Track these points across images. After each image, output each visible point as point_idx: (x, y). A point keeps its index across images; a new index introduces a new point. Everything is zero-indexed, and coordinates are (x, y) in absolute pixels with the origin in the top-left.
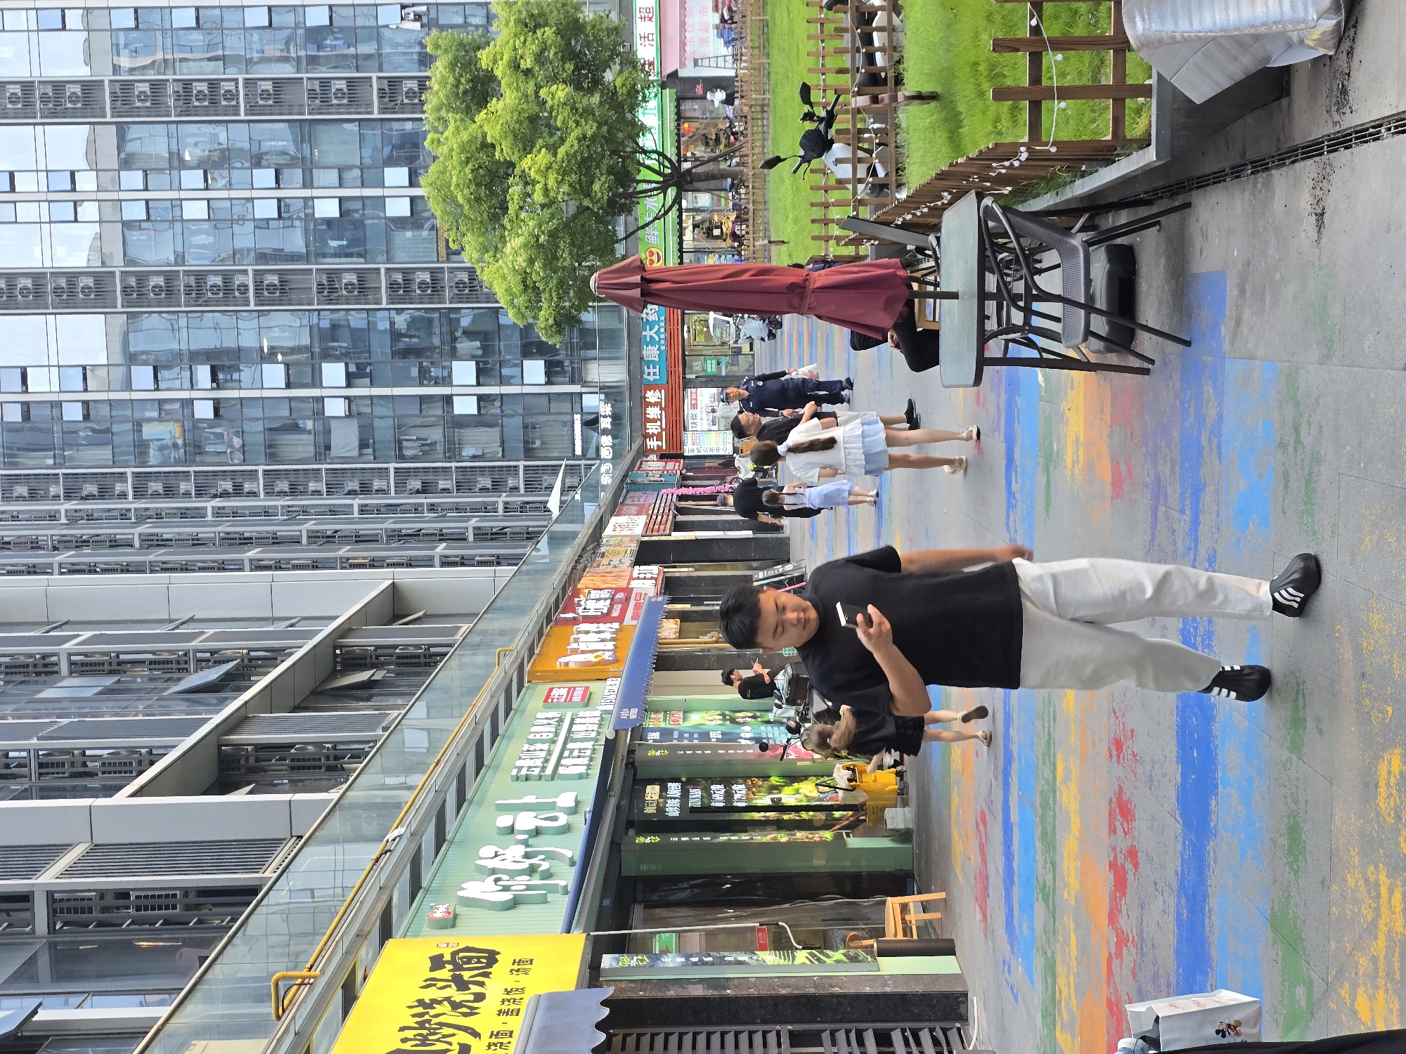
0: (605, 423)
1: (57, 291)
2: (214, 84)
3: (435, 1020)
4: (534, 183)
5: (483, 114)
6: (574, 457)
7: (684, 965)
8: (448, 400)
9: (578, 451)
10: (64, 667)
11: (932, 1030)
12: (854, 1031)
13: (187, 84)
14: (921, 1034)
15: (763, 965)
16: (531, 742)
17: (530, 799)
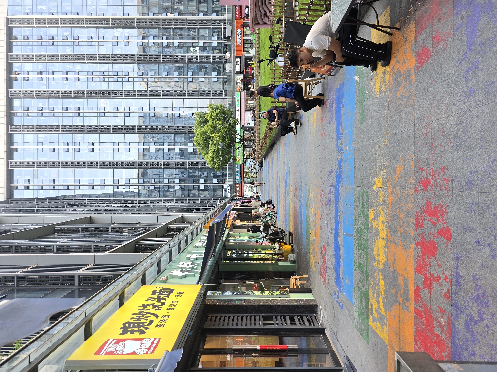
0: (229, 191)
1: (126, 165)
2: (157, 127)
3: (145, 311)
4: (215, 139)
5: (205, 126)
6: (222, 197)
7: (231, 295)
8: (199, 186)
9: (223, 196)
10: (110, 231)
11: (307, 316)
12: (283, 316)
13: (152, 127)
14: (303, 317)
15: (255, 295)
16: (200, 240)
17: (197, 251)
